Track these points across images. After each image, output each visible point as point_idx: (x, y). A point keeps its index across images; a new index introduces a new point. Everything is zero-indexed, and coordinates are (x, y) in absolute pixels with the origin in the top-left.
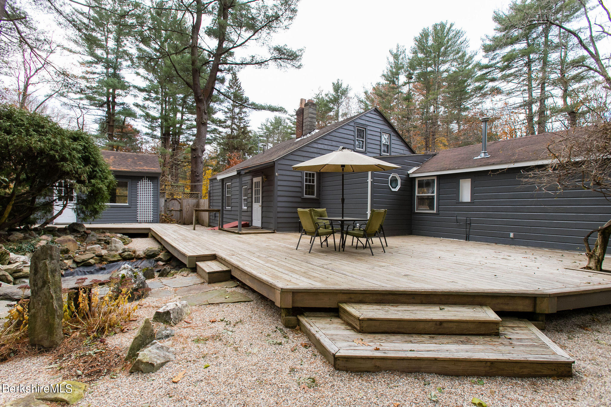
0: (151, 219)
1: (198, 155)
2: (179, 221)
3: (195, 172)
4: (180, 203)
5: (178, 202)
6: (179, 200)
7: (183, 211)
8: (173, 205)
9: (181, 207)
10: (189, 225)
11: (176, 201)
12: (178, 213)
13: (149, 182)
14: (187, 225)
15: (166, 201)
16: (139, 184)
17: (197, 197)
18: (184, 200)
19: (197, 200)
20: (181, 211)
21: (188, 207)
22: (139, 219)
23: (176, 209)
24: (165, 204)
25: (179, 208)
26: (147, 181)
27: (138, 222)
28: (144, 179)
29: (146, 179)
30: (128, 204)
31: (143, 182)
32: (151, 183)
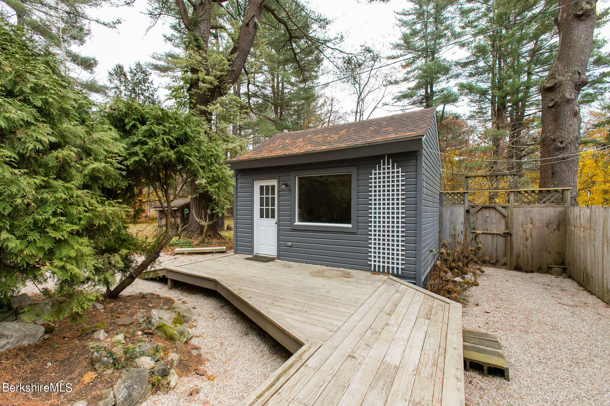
0: (400, 266)
1: (564, 96)
2: (503, 261)
3: (554, 140)
4: (504, 216)
5: (498, 215)
6: (500, 209)
7: (514, 237)
8: (486, 221)
9: (507, 227)
10: (532, 272)
11: (493, 212)
12: (501, 240)
13: (395, 170)
14: (526, 272)
15: (468, 212)
16: (373, 176)
17: (562, 200)
18: (515, 210)
19: (560, 209)
20: (507, 235)
21: (530, 226)
22: (373, 263)
23: (495, 231)
24: (467, 219)
25: (502, 229)
26: (391, 166)
27: (370, 270)
28: (384, 165)
29: (388, 164)
30: (350, 226)
31: (382, 171)
32: (400, 170)
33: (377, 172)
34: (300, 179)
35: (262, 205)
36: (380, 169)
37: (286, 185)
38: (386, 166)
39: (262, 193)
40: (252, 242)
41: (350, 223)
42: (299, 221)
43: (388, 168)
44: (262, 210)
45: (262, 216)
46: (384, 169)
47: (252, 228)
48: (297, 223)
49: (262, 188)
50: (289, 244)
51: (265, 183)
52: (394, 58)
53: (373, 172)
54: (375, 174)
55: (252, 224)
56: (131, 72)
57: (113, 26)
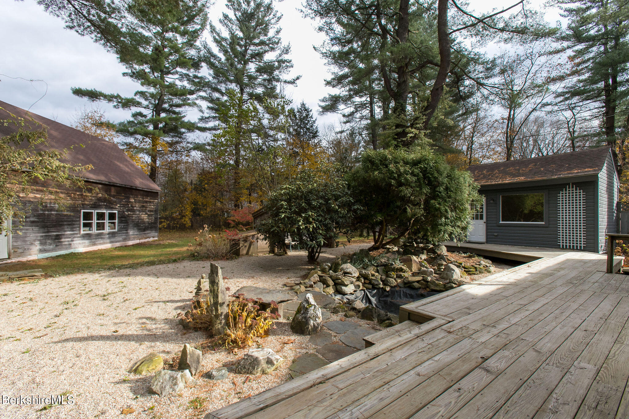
0: (582, 245)
13: (578, 191)
22: (561, 244)
26: (574, 189)
27: (560, 248)
28: (569, 188)
29: (573, 187)
30: (544, 223)
31: (567, 192)
32: (582, 191)
33: (564, 192)
34: (502, 197)
37: (493, 200)
38: (571, 189)
42: (503, 221)
43: (573, 190)
45: (473, 219)
46: (569, 191)
48: (501, 222)
50: (496, 234)
52: (557, 52)
53: (561, 192)
54: (562, 194)
56: (298, 112)
57: (293, 82)
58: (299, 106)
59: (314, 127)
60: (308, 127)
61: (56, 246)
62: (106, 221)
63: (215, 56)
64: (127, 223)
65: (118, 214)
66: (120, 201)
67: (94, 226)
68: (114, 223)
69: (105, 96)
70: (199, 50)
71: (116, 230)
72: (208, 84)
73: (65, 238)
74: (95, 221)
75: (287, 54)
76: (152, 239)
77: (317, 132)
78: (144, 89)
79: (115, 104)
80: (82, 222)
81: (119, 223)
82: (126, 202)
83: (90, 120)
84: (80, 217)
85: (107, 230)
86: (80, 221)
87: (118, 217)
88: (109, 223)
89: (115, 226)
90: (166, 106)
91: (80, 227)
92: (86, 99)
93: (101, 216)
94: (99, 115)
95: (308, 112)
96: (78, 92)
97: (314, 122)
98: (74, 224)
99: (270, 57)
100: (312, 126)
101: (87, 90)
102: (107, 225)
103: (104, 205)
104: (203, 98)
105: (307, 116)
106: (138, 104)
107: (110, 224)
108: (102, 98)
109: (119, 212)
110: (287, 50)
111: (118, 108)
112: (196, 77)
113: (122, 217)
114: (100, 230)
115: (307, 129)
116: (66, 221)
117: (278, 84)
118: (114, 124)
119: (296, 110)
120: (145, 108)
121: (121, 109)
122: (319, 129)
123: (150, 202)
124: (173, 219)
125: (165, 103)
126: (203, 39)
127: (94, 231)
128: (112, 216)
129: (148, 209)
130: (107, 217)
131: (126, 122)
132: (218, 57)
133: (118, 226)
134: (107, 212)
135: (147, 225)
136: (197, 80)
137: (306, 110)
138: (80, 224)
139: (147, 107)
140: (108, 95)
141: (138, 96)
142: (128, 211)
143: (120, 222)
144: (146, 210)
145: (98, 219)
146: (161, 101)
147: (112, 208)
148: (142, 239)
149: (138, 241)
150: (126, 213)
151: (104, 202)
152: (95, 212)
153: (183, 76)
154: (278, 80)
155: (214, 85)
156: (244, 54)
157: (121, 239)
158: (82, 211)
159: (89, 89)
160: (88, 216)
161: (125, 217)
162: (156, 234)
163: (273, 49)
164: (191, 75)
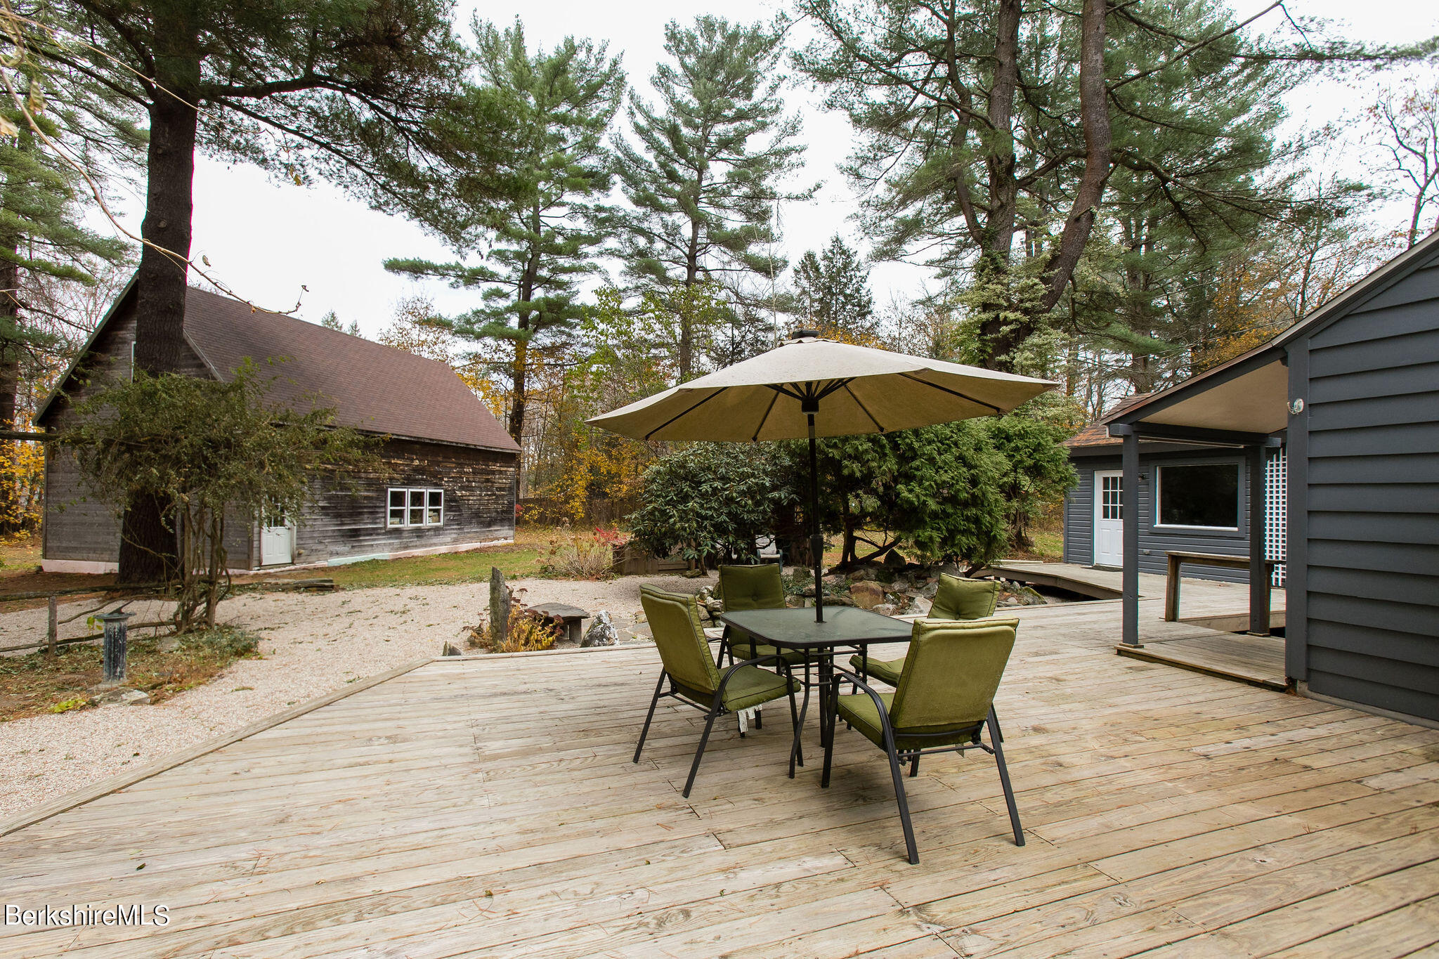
16: (1268, 469)
28: (1284, 453)
30: (1235, 529)
31: (1281, 462)
33: (1275, 463)
34: (1165, 474)
35: (1106, 501)
36: (1278, 460)
37: (1143, 477)
39: (1106, 487)
40: (1091, 549)
41: (1236, 526)
42: (1162, 523)
44: (1106, 509)
45: (1106, 516)
46: (1284, 460)
47: (1092, 531)
48: (1158, 525)
49: (1106, 480)
50: (1147, 551)
51: (1111, 474)
53: (1269, 463)
54: (1272, 466)
55: (1092, 525)
56: (825, 258)
57: (808, 196)
58: (828, 246)
59: (863, 292)
60: (848, 292)
61: (353, 547)
62: (426, 507)
63: (638, 161)
64: (460, 510)
65: (445, 495)
66: (449, 473)
67: (407, 515)
68: (438, 511)
69: (436, 269)
70: (606, 154)
71: (441, 523)
72: (623, 222)
73: (365, 535)
74: (408, 508)
75: (793, 134)
76: (502, 542)
77: (869, 301)
78: (503, 246)
79: (453, 280)
80: (389, 508)
81: (445, 511)
82: (458, 472)
83: (410, 317)
84: (385, 501)
85: (427, 522)
86: (385, 507)
87: (445, 501)
88: (430, 510)
89: (439, 515)
90: (544, 273)
91: (385, 517)
92: (405, 276)
93: (417, 499)
94: (425, 305)
95: (848, 257)
96: (394, 266)
97: (864, 279)
98: (377, 512)
99: (756, 145)
100: (858, 290)
101: (407, 261)
102: (426, 514)
103: (422, 479)
104: (612, 253)
105: (846, 266)
106: (492, 277)
107: (432, 513)
108: (430, 272)
109: (446, 491)
110: (794, 127)
111: (458, 287)
112: (600, 209)
113: (451, 501)
114: (415, 522)
115: (846, 296)
116: (365, 507)
117: (773, 203)
118: (450, 318)
119: (819, 257)
120: (505, 282)
121: (462, 288)
122: (874, 297)
123: (501, 472)
124: (551, 503)
125: (543, 266)
126: (615, 130)
127: (407, 524)
128: (435, 499)
129: (497, 485)
130: (427, 499)
131: (470, 313)
132: (646, 162)
133: (445, 515)
134: (427, 491)
135: (494, 515)
136: (604, 215)
137: (844, 252)
138: (385, 513)
139: (507, 281)
140: (441, 267)
141: (493, 260)
142: (462, 488)
143: (449, 509)
144: (492, 486)
145: (412, 505)
146: (535, 264)
147: (437, 485)
148: (485, 540)
149: (477, 545)
150: (459, 493)
151: (423, 474)
152: (408, 491)
153: (577, 210)
154: (773, 196)
155: (635, 223)
156: (700, 145)
157: (448, 539)
158: (390, 490)
159: (411, 259)
160: (398, 499)
161: (456, 501)
162: (511, 533)
163: (763, 126)
164: (591, 205)
